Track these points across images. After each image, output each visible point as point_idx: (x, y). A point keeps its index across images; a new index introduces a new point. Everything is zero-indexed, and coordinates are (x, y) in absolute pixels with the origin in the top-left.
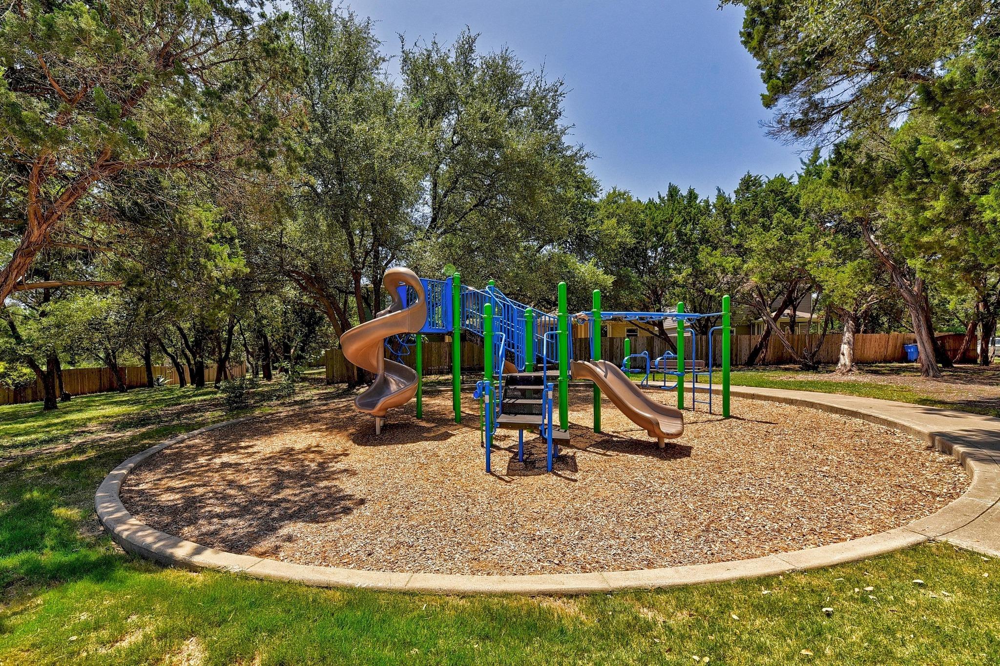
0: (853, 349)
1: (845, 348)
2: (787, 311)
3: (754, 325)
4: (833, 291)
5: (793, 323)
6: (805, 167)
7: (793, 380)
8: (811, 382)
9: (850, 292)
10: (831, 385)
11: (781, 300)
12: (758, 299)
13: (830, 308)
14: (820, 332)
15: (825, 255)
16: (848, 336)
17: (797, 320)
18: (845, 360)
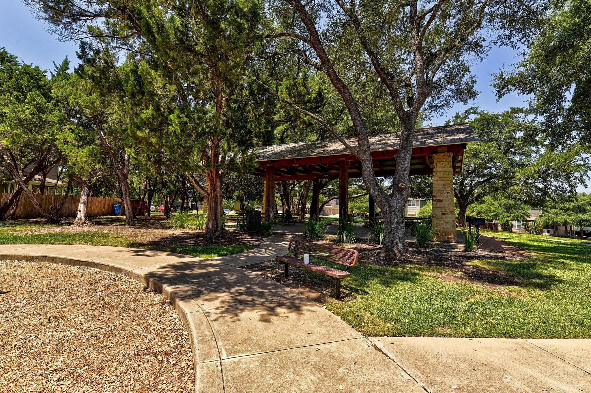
0: (87, 208)
1: (81, 207)
2: (37, 177)
3: (7, 185)
4: (74, 164)
5: (43, 186)
6: (57, 70)
7: (37, 233)
8: (54, 235)
9: (86, 167)
10: (70, 236)
11: (33, 166)
12: (8, 161)
13: (72, 176)
14: (63, 194)
15: (71, 137)
16: (83, 198)
17: (46, 184)
18: (81, 215)
